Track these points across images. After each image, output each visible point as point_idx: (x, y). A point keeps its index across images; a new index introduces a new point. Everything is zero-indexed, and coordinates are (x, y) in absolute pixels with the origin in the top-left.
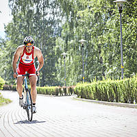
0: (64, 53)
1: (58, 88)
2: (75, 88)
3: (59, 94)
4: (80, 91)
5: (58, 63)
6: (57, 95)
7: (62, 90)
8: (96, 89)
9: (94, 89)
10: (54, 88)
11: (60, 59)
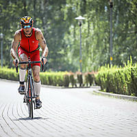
0: (80, 18)
1: (69, 74)
2: (96, 75)
3: (70, 86)
4: (104, 80)
5: (69, 33)
6: (67, 86)
7: (76, 78)
8: (132, 76)
9: (129, 77)
10: (62, 75)
11: (72, 27)
